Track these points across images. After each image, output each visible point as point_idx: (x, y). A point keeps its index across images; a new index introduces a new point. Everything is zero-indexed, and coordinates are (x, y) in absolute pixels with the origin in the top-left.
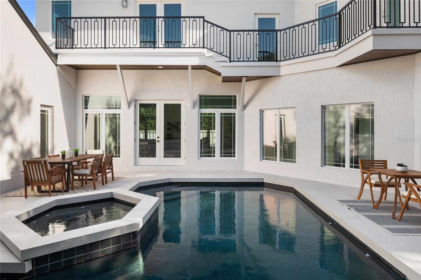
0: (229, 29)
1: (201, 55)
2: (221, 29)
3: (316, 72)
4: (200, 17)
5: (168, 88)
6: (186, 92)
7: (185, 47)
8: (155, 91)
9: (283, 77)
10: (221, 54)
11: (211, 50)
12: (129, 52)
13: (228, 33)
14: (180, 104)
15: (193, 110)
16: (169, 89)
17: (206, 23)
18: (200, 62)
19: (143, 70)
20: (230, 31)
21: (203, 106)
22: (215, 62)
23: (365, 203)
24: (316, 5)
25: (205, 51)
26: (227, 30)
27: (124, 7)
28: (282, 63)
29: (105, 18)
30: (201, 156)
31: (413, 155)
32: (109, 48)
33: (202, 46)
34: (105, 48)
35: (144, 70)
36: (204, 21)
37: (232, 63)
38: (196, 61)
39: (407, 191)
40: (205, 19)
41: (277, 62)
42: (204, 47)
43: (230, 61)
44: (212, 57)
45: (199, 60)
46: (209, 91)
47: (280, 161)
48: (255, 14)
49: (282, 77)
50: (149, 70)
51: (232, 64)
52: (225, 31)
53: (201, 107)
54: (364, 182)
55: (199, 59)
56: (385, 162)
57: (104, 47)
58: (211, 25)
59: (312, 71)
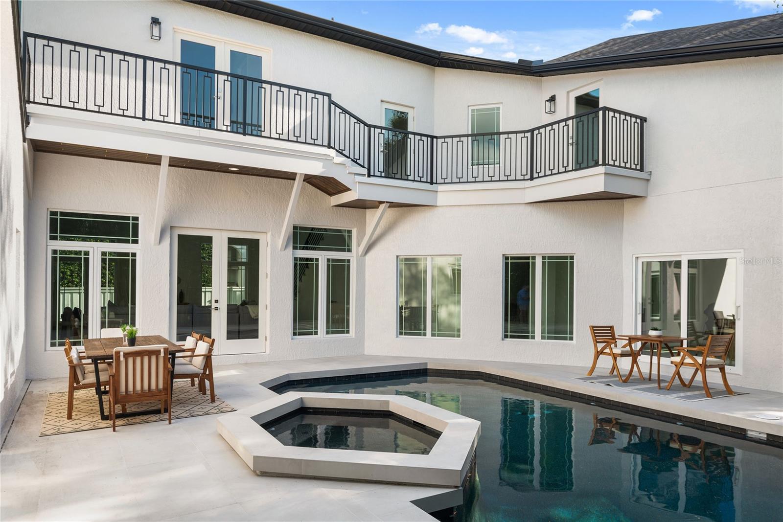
0: (369, 123)
1: (326, 159)
2: (356, 121)
3: (495, 207)
4: (324, 94)
5: (239, 209)
6: (272, 219)
7: (298, 141)
8: (213, 212)
9: (440, 209)
10: (355, 161)
11: (340, 152)
12: (199, 136)
13: (366, 128)
14: (258, 240)
15: (284, 252)
16: (241, 211)
17: (333, 106)
18: (324, 170)
19: (189, 170)
20: (370, 126)
21: (298, 245)
22: (348, 173)
23: (603, 378)
24: (468, 106)
25: (332, 152)
26: (365, 124)
27: (153, 37)
28: (441, 188)
29: (145, 58)
30: (295, 334)
31: (622, 320)
32: (152, 120)
33: (326, 143)
34: (144, 119)
35: (192, 170)
36: (331, 102)
37: (372, 178)
38: (316, 169)
39: (679, 357)
40: (332, 99)
41: (432, 185)
42: (329, 146)
43: (369, 176)
44: (345, 164)
45: (323, 168)
46: (311, 221)
47: (432, 336)
48: (382, 101)
49: (438, 208)
50: (203, 171)
51: (372, 180)
52: (362, 125)
53: (295, 248)
54: (598, 354)
55: (323, 165)
56: (612, 327)
57: (141, 117)
58: (341, 111)
59: (488, 205)
